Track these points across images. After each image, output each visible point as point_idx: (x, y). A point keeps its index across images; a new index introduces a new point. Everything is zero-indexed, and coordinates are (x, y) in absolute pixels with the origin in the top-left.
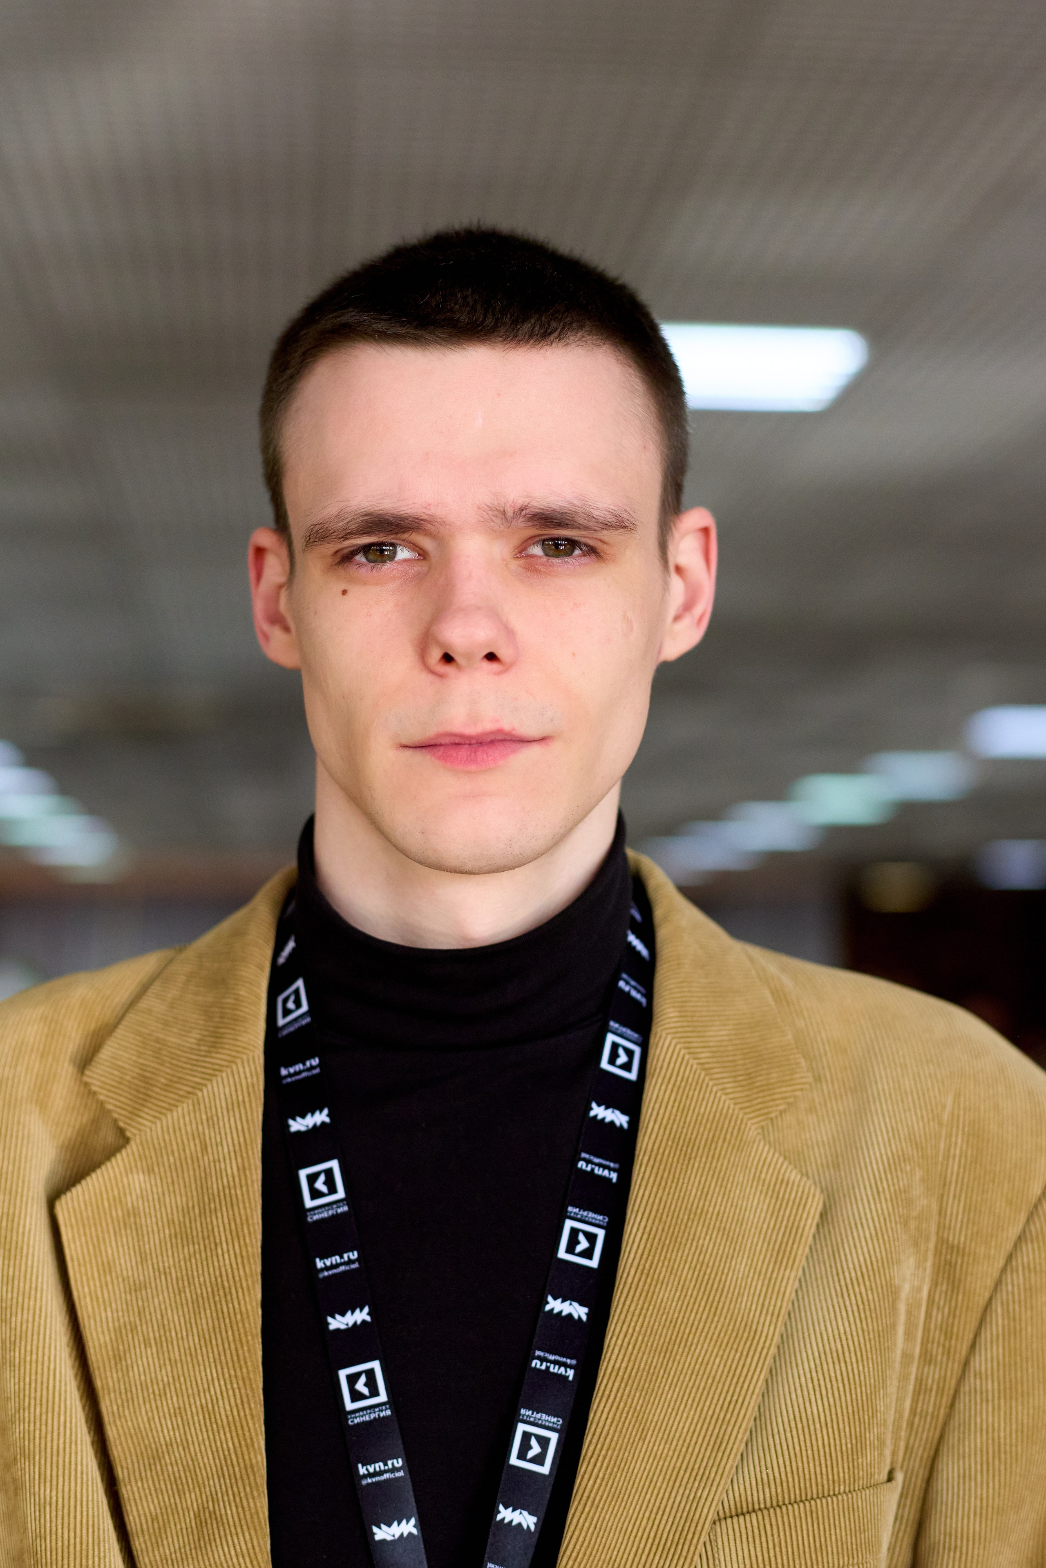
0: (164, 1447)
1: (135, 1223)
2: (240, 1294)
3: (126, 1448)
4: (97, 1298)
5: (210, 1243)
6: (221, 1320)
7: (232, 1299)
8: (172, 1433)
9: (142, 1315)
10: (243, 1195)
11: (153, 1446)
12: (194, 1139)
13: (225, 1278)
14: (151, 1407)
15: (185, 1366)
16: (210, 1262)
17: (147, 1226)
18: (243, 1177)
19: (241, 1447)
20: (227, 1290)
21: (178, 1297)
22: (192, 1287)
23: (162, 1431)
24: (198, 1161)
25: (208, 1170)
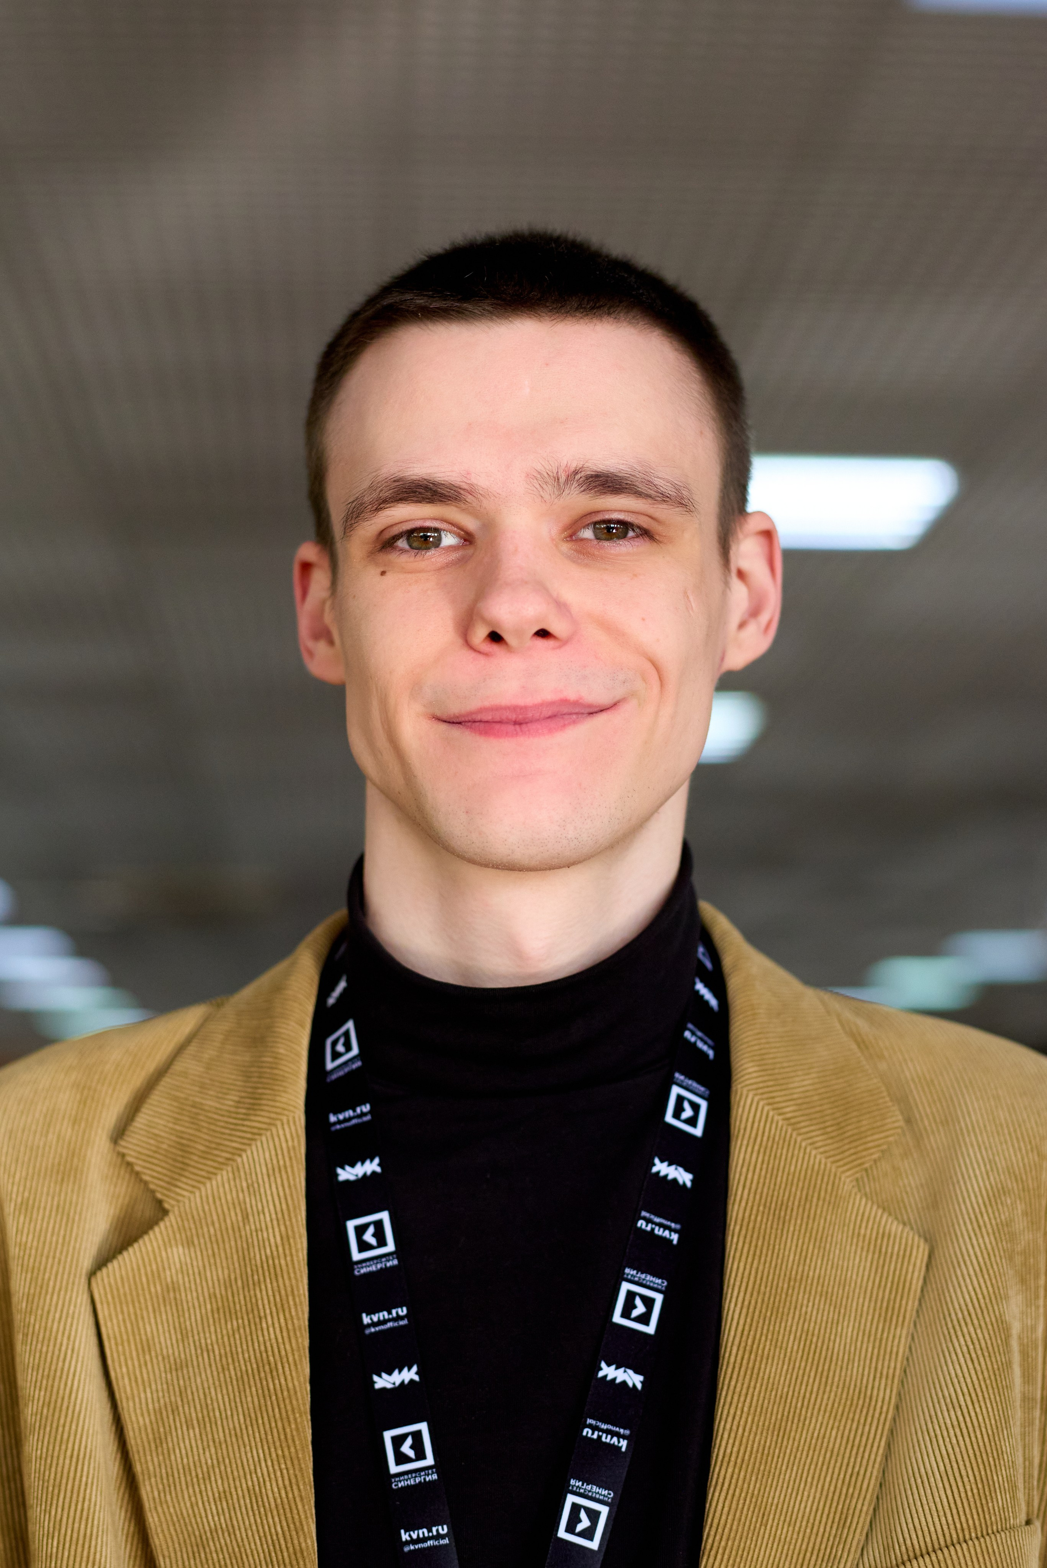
0: (209, 1534)
1: (175, 1299)
2: (287, 1369)
3: (168, 1536)
4: (136, 1378)
5: (254, 1317)
6: (268, 1398)
7: (278, 1375)
8: (216, 1518)
9: (184, 1395)
10: (287, 1265)
11: (197, 1533)
12: (235, 1208)
13: (270, 1353)
14: (194, 1492)
15: (230, 1448)
16: (255, 1337)
17: (187, 1302)
18: (287, 1247)
19: (289, 1531)
20: (273, 1365)
21: (221, 1375)
22: (237, 1364)
23: (207, 1517)
24: (240, 1231)
25: (250, 1240)
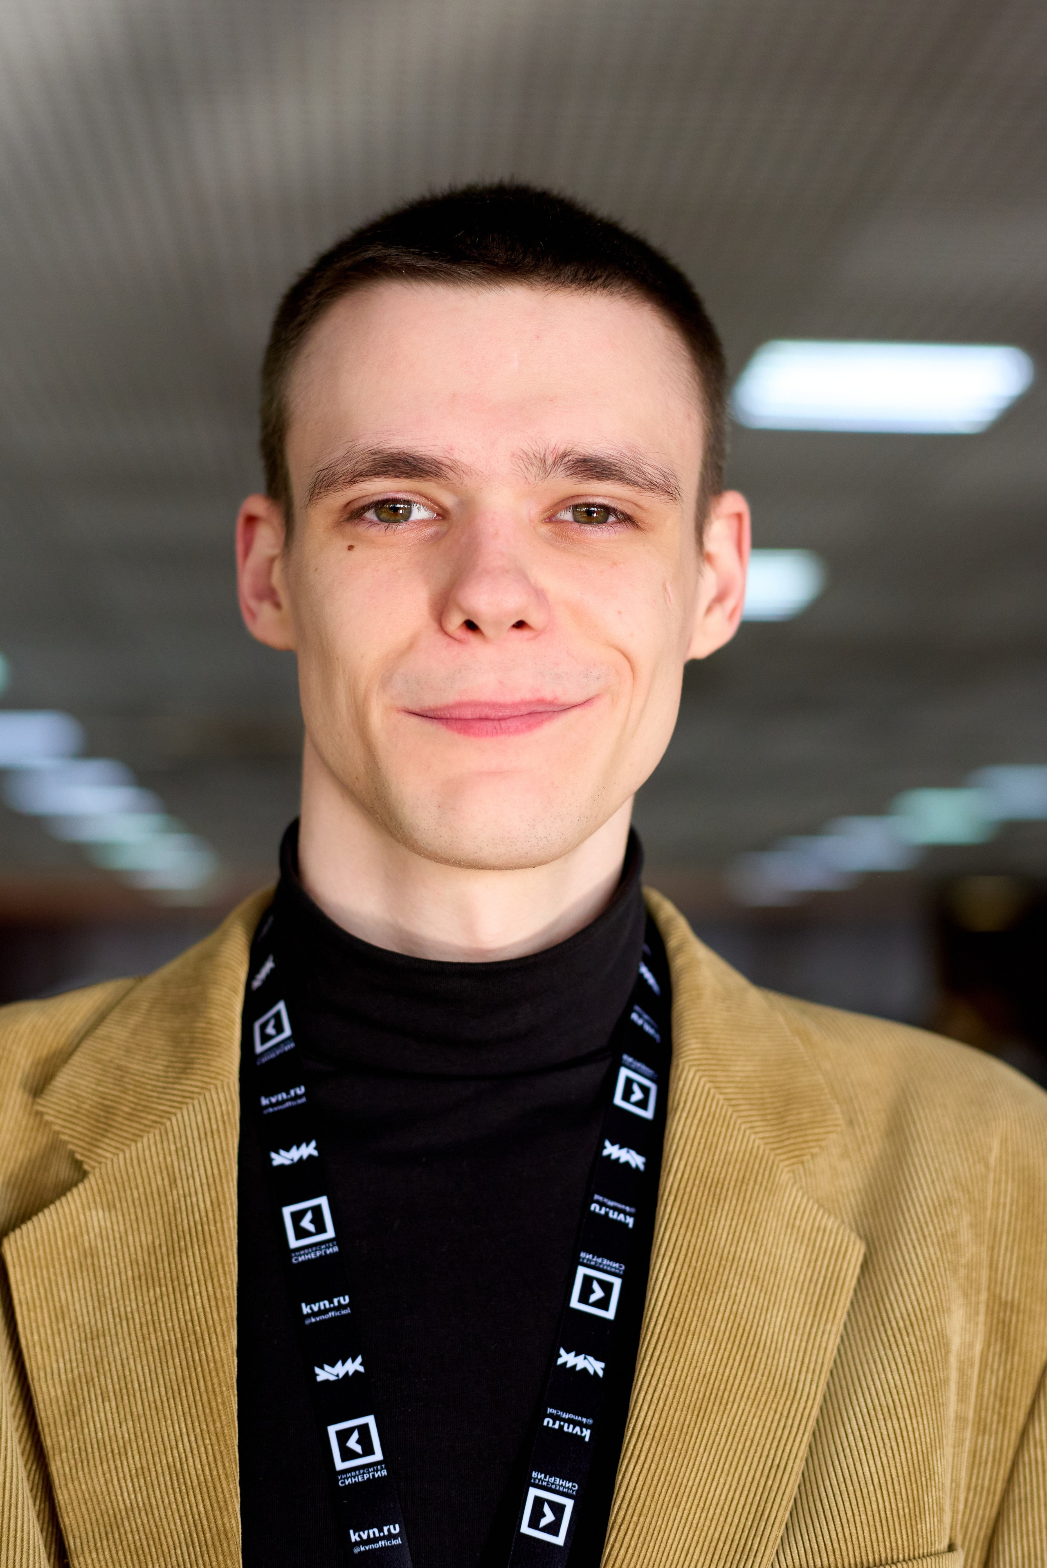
0: (124, 1513)
1: (93, 1265)
2: (214, 1339)
3: (79, 1515)
4: (48, 1347)
5: (179, 1284)
8: (133, 1496)
9: (100, 1366)
10: (217, 1232)
11: (111, 1512)
12: (161, 1172)
13: (196, 1323)
14: (109, 1467)
15: (149, 1421)
16: (180, 1305)
17: (106, 1268)
18: (217, 1213)
20: (199, 1335)
22: (159, 1334)
24: (166, 1196)
25: (177, 1206)
